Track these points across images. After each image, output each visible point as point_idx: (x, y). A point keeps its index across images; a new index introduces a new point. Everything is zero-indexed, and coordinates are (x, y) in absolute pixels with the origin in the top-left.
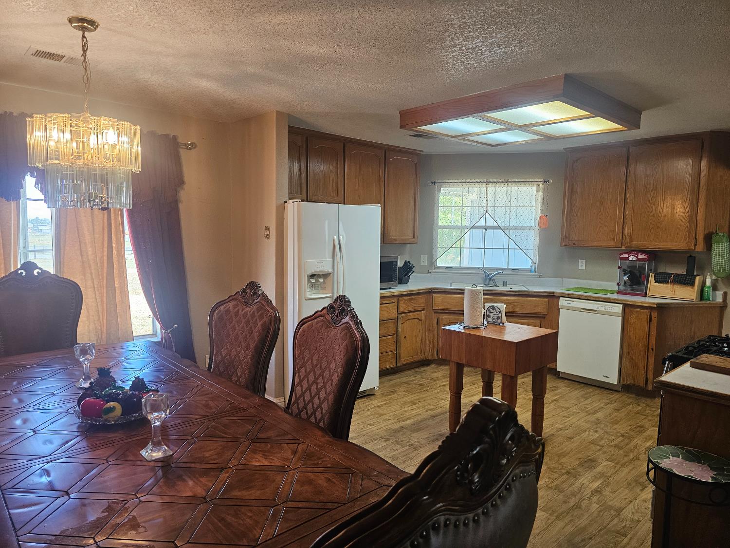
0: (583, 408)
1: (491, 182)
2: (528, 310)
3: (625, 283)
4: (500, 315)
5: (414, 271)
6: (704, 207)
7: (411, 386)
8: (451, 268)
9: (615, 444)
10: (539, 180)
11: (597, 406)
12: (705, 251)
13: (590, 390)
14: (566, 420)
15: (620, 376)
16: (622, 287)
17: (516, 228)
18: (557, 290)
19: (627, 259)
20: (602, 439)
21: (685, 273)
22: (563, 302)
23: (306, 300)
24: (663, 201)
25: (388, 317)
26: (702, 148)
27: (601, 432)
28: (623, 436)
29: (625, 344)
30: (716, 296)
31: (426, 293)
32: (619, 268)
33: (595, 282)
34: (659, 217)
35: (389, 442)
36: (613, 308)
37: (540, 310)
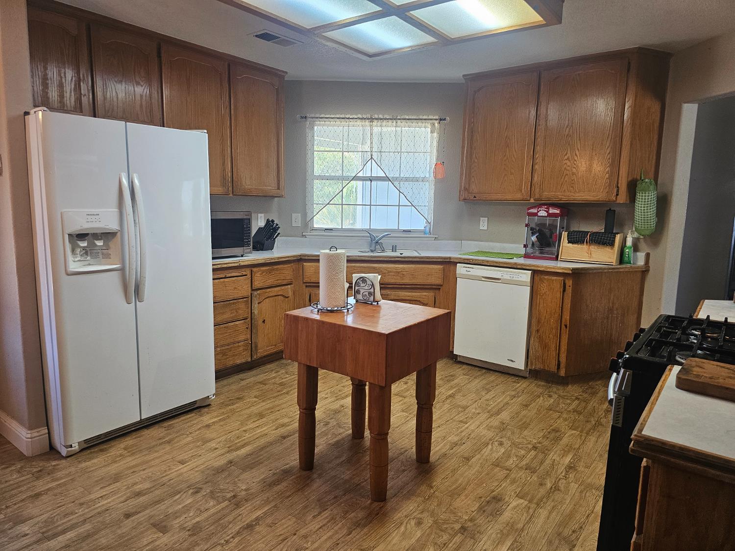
0: (484, 406)
1: (377, 119)
2: (419, 280)
3: (533, 244)
4: (372, 290)
5: (279, 234)
6: (628, 147)
7: (267, 386)
8: (331, 230)
9: (527, 464)
10: (434, 118)
11: (501, 401)
12: (628, 202)
13: (492, 377)
14: (463, 428)
15: (528, 358)
16: (529, 250)
17: (407, 179)
18: (454, 255)
19: (536, 214)
20: (509, 457)
21: (603, 231)
22: (461, 269)
23: (68, 275)
24: (580, 140)
25: (236, 296)
26: (628, 71)
27: (507, 444)
28: (535, 448)
29: (534, 321)
30: (637, 258)
31: (294, 261)
32: (527, 225)
33: (498, 245)
34: (575, 160)
35: (199, 495)
36: (521, 275)
37: (435, 280)
